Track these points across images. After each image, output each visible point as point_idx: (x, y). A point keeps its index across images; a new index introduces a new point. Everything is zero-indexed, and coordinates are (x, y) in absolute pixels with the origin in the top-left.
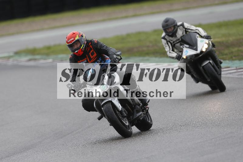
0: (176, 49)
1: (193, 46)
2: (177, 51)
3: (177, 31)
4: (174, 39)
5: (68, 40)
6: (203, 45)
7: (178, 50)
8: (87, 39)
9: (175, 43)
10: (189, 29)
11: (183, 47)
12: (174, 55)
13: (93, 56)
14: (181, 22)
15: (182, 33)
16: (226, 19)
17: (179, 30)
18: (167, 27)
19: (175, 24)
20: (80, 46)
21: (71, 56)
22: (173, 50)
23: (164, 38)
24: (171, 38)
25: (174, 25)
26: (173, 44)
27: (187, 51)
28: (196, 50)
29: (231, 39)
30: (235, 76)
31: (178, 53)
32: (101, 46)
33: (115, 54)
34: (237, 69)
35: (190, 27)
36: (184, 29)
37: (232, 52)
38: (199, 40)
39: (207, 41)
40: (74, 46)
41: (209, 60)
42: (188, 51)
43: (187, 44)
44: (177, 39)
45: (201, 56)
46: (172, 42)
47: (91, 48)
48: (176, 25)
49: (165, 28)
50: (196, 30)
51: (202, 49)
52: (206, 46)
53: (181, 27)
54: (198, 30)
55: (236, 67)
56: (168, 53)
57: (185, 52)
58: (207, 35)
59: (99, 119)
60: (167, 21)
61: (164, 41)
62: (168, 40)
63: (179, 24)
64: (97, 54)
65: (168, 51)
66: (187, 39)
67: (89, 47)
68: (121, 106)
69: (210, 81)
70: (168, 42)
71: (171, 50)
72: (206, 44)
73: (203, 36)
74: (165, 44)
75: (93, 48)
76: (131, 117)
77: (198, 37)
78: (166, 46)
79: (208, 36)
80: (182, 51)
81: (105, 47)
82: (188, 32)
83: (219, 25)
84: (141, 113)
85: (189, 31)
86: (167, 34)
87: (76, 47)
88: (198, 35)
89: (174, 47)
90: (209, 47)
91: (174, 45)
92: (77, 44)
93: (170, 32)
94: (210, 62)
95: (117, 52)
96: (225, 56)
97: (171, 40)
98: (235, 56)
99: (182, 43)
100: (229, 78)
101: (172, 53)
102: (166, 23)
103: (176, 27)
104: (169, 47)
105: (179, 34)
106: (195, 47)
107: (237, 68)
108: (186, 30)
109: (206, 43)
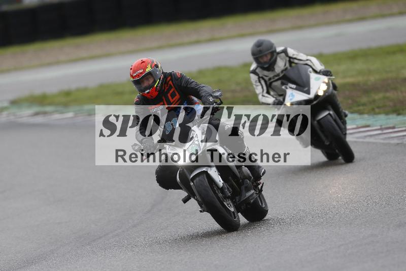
0: (274, 90)
1: (303, 86)
2: (275, 95)
3: (275, 61)
4: (270, 74)
5: (134, 72)
6: (319, 86)
7: (276, 93)
8: (165, 71)
9: (272, 80)
10: (295, 58)
11: (287, 88)
12: (271, 100)
13: (174, 99)
14: (283, 46)
15: (284, 64)
16: (364, 45)
17: (278, 59)
18: (260, 55)
19: (274, 49)
20: (153, 82)
21: (138, 98)
22: (268, 93)
23: (254, 72)
24: (266, 73)
25: (270, 51)
26: (268, 83)
27: (292, 94)
28: (308, 92)
29: (372, 79)
30: (379, 140)
31: (276, 98)
32: (188, 82)
33: (211, 95)
34: (381, 129)
35: (297, 55)
36: (288, 59)
37: (374, 101)
38: (313, 76)
39: (326, 79)
40: (143, 82)
41: (329, 110)
42: (294, 94)
43: (293, 82)
44: (276, 74)
45: (315, 102)
46: (267, 79)
47: (170, 85)
48: (275, 51)
49: (257, 56)
50: (307, 60)
51: (317, 92)
52: (324, 87)
53: (283, 55)
54: (310, 61)
55: (381, 126)
56: (260, 97)
57: (289, 96)
58: (325, 70)
59: (185, 201)
60: (259, 45)
61: (254, 78)
62: (261, 76)
63: (279, 49)
64: (180, 95)
65: (259, 94)
66: (292, 74)
67: (168, 84)
68: (221, 180)
69: (329, 145)
70: (261, 79)
71: (265, 91)
72: (325, 84)
73: (318, 71)
74: (256, 82)
75: (174, 85)
76: (237, 198)
77: (311, 72)
78: (257, 86)
79: (328, 72)
80: (283, 95)
81: (194, 83)
82: (293, 63)
83: (353, 56)
84: (252, 191)
85: (296, 61)
86: (261, 65)
87: (146, 84)
88: (311, 69)
89: (269, 87)
90: (328, 88)
91: (271, 83)
92: (147, 79)
93: (265, 63)
94: (329, 114)
95: (214, 92)
96: (361, 108)
97: (266, 76)
98: (378, 107)
99: (284, 81)
100: (368, 143)
101: (267, 97)
102: (259, 49)
103: (275, 54)
104: (262, 87)
105: (279, 67)
106: (306, 89)
107: (383, 127)
108: (291, 60)
109: (324, 82)
